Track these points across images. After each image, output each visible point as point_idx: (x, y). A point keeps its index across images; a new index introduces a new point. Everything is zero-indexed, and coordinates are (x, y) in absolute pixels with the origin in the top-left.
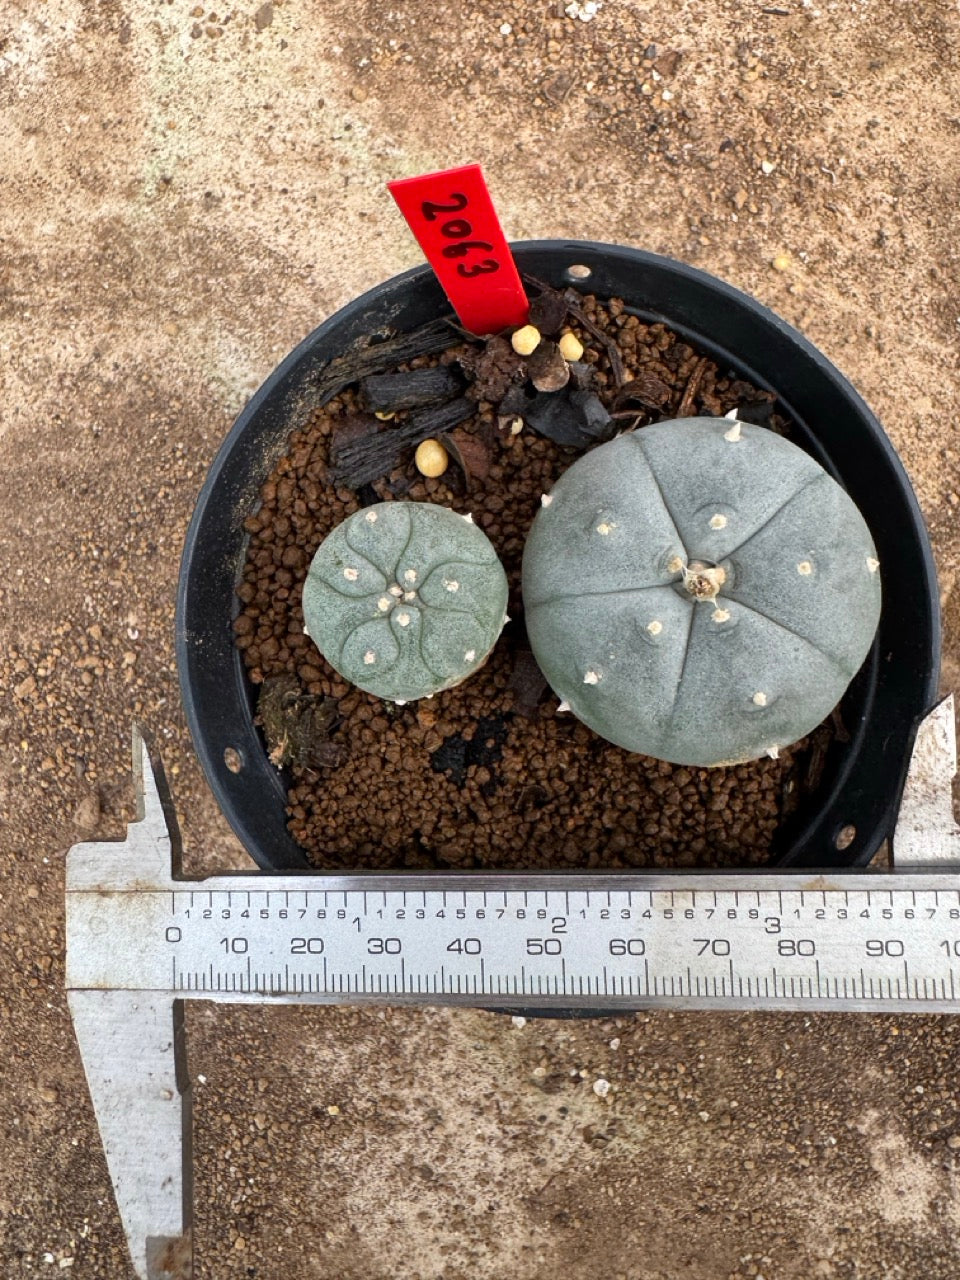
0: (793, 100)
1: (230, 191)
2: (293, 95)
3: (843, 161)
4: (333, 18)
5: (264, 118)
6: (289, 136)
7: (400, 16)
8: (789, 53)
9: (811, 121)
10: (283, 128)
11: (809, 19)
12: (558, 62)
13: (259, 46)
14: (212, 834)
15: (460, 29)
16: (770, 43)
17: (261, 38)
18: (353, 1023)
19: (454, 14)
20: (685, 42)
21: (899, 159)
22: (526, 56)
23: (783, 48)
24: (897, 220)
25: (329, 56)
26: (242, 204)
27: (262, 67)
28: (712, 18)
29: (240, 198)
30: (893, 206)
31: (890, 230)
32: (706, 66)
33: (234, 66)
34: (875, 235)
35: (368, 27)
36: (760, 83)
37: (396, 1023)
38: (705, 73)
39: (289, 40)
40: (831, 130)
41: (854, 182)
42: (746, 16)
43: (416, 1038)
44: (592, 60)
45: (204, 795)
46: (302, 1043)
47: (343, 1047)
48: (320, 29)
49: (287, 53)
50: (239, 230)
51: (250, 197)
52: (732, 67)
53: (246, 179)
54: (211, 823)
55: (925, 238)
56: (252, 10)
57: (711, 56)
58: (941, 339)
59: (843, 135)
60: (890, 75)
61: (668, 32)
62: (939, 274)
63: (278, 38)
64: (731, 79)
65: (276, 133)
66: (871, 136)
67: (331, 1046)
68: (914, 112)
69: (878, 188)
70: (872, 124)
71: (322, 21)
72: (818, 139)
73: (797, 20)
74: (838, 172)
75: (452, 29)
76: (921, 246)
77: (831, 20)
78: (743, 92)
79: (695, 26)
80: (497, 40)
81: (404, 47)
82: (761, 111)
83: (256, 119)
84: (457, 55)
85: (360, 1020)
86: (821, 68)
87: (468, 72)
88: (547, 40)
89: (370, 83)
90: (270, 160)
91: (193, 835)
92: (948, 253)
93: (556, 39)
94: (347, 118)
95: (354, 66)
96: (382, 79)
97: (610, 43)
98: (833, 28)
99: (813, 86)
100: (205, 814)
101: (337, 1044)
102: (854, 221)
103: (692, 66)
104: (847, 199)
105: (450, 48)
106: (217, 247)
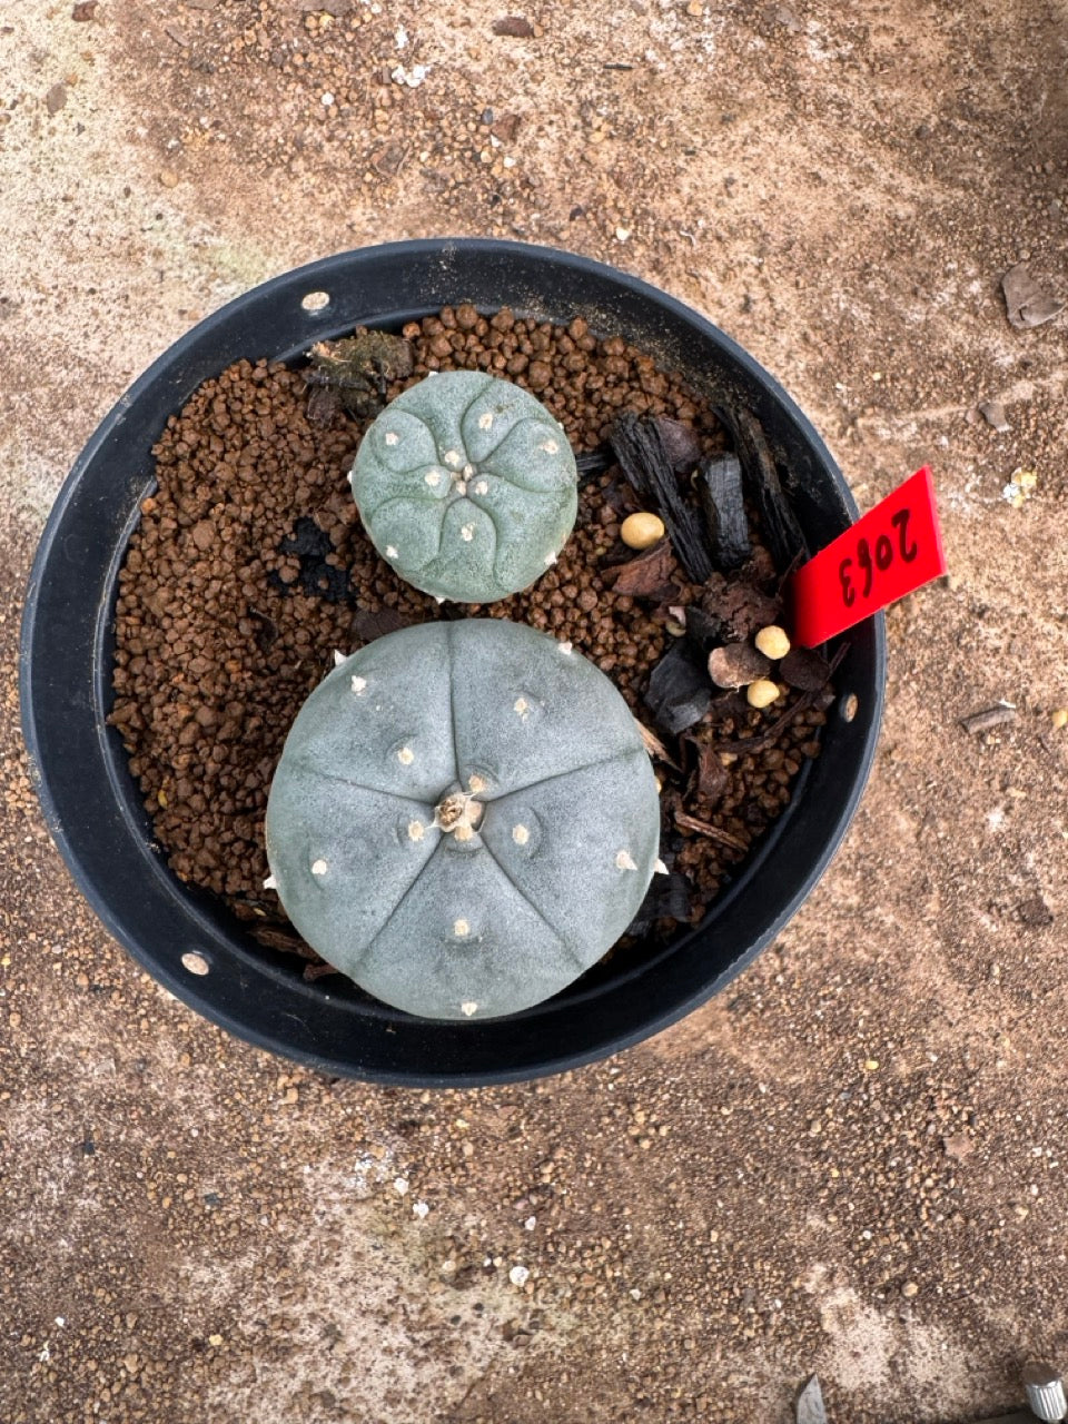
0: (643, 160)
1: (30, 294)
2: (94, 184)
3: (702, 223)
4: (135, 97)
5: (63, 210)
6: (94, 230)
7: (209, 91)
8: (636, 110)
9: (663, 182)
10: (86, 222)
11: (653, 72)
12: (388, 133)
13: (52, 132)
14: (54, 1032)
15: (277, 101)
16: (615, 100)
17: (54, 123)
18: (233, 1233)
19: (270, 85)
20: (523, 104)
21: (761, 217)
22: (352, 128)
23: (629, 106)
24: (764, 282)
25: (133, 139)
26: (44, 308)
27: (57, 154)
28: (551, 76)
29: (41, 301)
30: (759, 268)
31: (757, 293)
32: (548, 128)
33: (25, 154)
34: (742, 300)
35: (175, 105)
36: (607, 143)
37: (281, 1228)
38: (547, 135)
39: (87, 124)
40: (686, 190)
41: (715, 244)
42: (587, 73)
43: (305, 1244)
44: (424, 128)
45: (41, 987)
46: (175, 1265)
47: (223, 1265)
48: (120, 110)
49: (84, 137)
50: (44, 338)
51: (53, 300)
52: (575, 128)
53: (47, 280)
54: (53, 1019)
55: (795, 300)
56: (42, 93)
57: (554, 117)
58: (821, 406)
59: (700, 195)
60: (744, 128)
61: (505, 95)
62: (813, 338)
63: (74, 121)
64: (577, 140)
65: (79, 227)
66: (729, 195)
67: (208, 1265)
68: (772, 166)
69: (742, 249)
70: (729, 182)
71: (122, 100)
72: (673, 201)
73: (641, 74)
74: (698, 233)
75: (268, 102)
76: (791, 309)
77: (677, 73)
78: (590, 154)
79: (532, 86)
80: (319, 112)
81: (216, 125)
82: (610, 174)
83: (54, 213)
84: (276, 131)
85: (241, 1231)
86: (671, 124)
87: (289, 148)
88: (374, 108)
89: (181, 166)
90: (72, 257)
91: (31, 1035)
92: (820, 314)
93: (382, 107)
94: (157, 206)
95: (162, 148)
96: (194, 161)
97: (443, 109)
98: (680, 81)
99: (664, 144)
100: (45, 1008)
101: (216, 1261)
102: (719, 286)
103: (532, 129)
104: (709, 262)
105: (267, 123)
106: (20, 359)
